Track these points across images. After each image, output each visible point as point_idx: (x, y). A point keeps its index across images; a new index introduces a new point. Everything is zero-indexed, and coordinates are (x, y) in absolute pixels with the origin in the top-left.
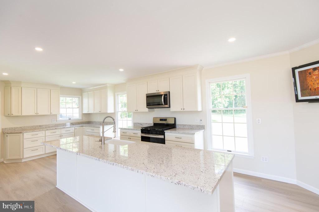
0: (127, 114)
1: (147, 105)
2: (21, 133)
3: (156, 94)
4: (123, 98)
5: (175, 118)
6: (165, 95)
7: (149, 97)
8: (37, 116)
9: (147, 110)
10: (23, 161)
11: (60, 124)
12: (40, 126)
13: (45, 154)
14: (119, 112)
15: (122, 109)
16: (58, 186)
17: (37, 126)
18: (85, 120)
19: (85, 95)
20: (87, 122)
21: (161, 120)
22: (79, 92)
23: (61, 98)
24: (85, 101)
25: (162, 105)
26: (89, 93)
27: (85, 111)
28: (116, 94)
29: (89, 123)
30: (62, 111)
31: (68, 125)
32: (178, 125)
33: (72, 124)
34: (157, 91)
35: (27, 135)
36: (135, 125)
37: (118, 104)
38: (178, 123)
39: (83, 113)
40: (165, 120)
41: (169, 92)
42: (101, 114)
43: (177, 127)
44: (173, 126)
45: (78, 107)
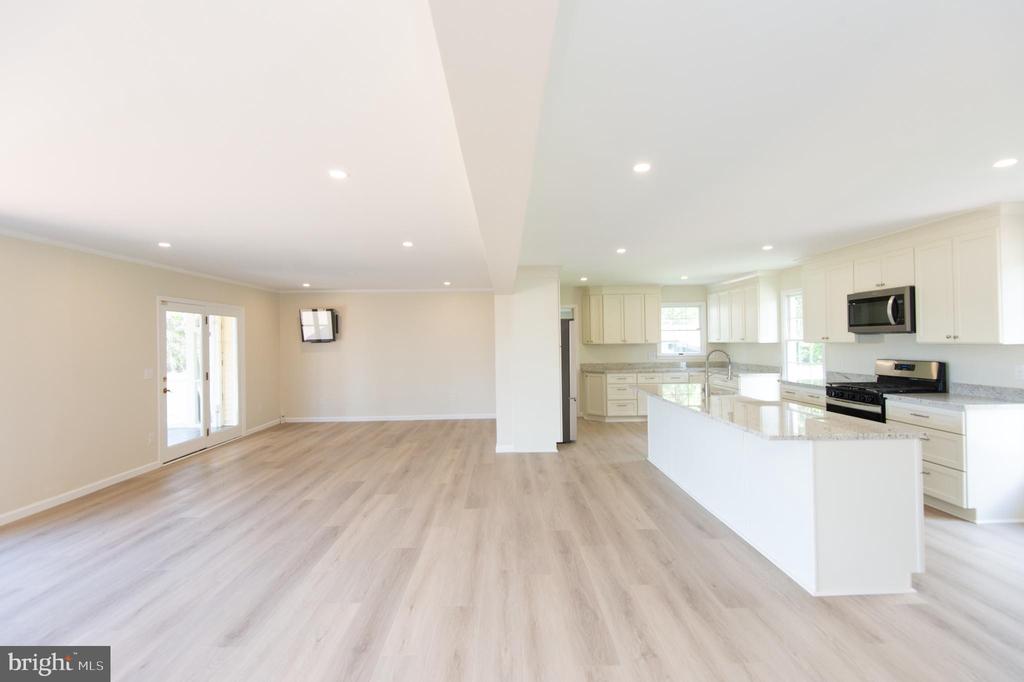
1: (850, 325)
2: (603, 373)
3: (875, 295)
5: (943, 365)
6: (899, 298)
7: (855, 302)
8: (625, 346)
10: (607, 420)
11: (662, 364)
12: (630, 365)
13: (638, 416)
14: (790, 340)
16: (650, 459)
17: (624, 364)
19: (712, 298)
20: (719, 363)
21: (900, 367)
22: (700, 294)
23: (664, 310)
24: (713, 312)
25: (890, 324)
26: (721, 294)
27: (713, 339)
28: (784, 294)
29: (723, 365)
30: (665, 336)
31: (683, 364)
32: (954, 384)
33: (689, 365)
34: (878, 285)
35: (611, 378)
37: (789, 319)
38: (954, 377)
39: (710, 341)
40: (910, 367)
41: (912, 289)
43: (952, 391)
44: (936, 386)
45: (699, 329)
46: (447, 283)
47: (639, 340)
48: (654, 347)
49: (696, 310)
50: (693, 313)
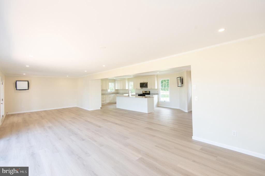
0: (133, 90)
1: (140, 87)
3: (143, 83)
4: (132, 83)
5: (150, 91)
6: (146, 83)
7: (141, 84)
9: (140, 88)
11: (108, 93)
15: (131, 88)
18: (116, 92)
19: (116, 82)
21: (145, 92)
22: (114, 81)
23: (109, 84)
24: (116, 84)
25: (145, 87)
26: (118, 81)
27: (116, 89)
28: (129, 82)
29: (118, 93)
31: (111, 93)
36: (136, 93)
37: (130, 85)
38: (151, 93)
40: (146, 92)
42: (123, 90)
44: (149, 94)
45: (114, 87)
46: (67, 76)
47: (105, 89)
48: (107, 90)
49: (113, 83)
50: (113, 84)
